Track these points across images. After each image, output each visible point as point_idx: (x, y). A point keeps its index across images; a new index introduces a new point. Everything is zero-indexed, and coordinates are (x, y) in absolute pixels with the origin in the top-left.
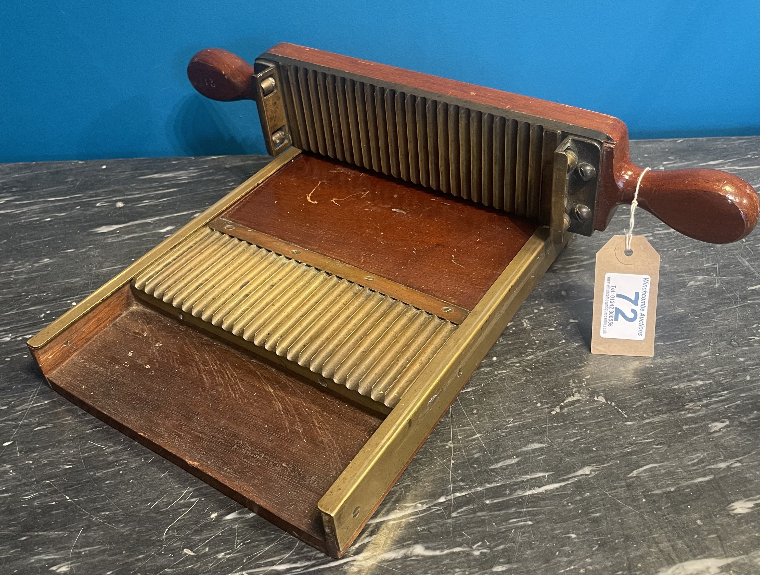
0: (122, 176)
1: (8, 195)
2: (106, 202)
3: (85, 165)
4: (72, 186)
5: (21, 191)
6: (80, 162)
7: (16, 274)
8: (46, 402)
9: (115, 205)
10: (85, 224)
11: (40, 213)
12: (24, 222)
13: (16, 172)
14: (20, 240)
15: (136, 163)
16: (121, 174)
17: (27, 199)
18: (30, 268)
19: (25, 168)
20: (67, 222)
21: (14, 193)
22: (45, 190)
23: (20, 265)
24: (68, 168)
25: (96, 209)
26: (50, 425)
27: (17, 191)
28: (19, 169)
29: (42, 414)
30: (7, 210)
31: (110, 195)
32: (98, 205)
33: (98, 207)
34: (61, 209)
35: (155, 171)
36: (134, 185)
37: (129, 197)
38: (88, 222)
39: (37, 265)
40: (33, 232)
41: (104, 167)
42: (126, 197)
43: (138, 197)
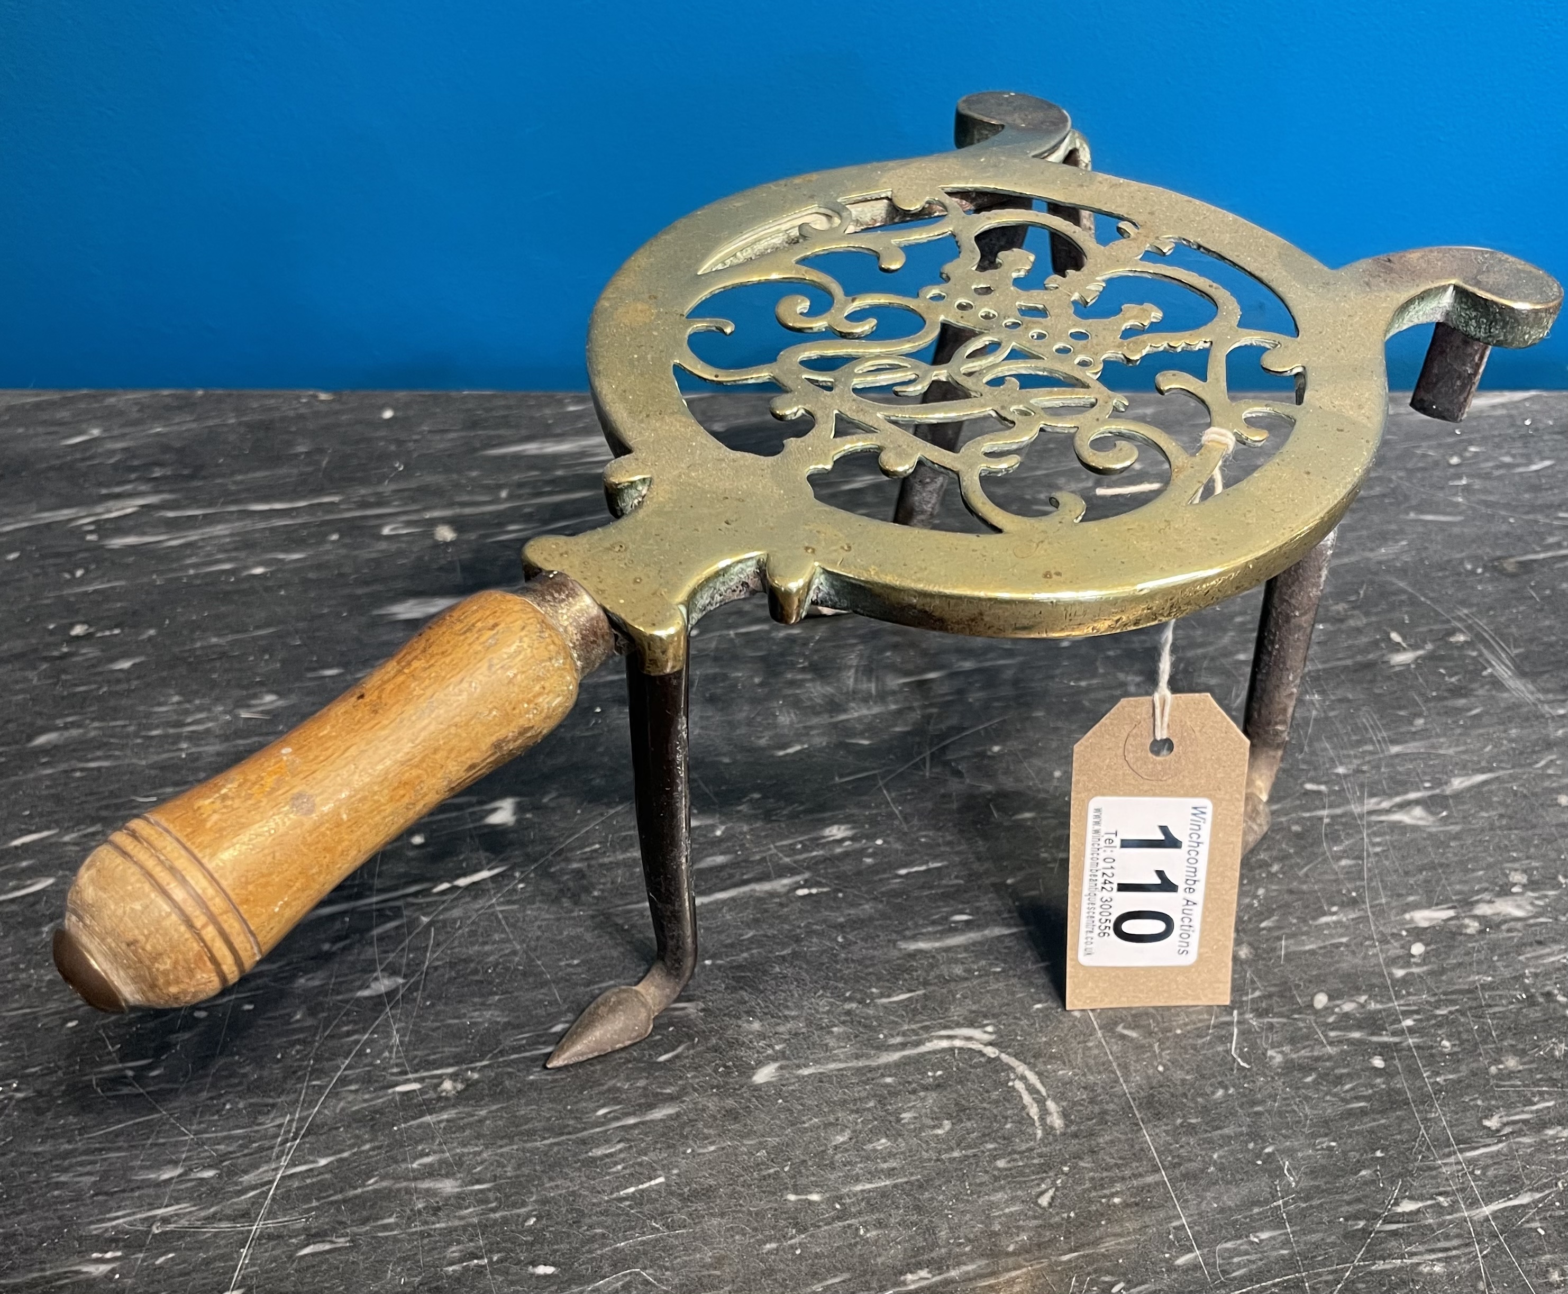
0: (440, 444)
1: (143, 488)
2: (408, 524)
3: (337, 407)
4: (310, 469)
5: (177, 478)
6: (323, 396)
7: (194, 738)
8: (323, 1162)
9: (432, 535)
10: (359, 591)
11: (236, 549)
12: (196, 576)
13: (157, 418)
14: (192, 631)
15: (470, 406)
16: (438, 437)
17: (194, 502)
18: (229, 722)
19: (180, 408)
20: (311, 580)
21: (158, 485)
22: (239, 478)
23: (200, 709)
24: (292, 413)
25: (383, 545)
26: (342, 1242)
27: (164, 478)
28: (164, 412)
29: (315, 1204)
30: (144, 534)
31: (414, 500)
32: (386, 531)
33: (388, 538)
34: (291, 539)
35: (524, 432)
36: (475, 473)
37: (467, 511)
38: (366, 583)
39: (245, 714)
40: (223, 609)
41: (388, 414)
42: (458, 510)
43: (490, 513)
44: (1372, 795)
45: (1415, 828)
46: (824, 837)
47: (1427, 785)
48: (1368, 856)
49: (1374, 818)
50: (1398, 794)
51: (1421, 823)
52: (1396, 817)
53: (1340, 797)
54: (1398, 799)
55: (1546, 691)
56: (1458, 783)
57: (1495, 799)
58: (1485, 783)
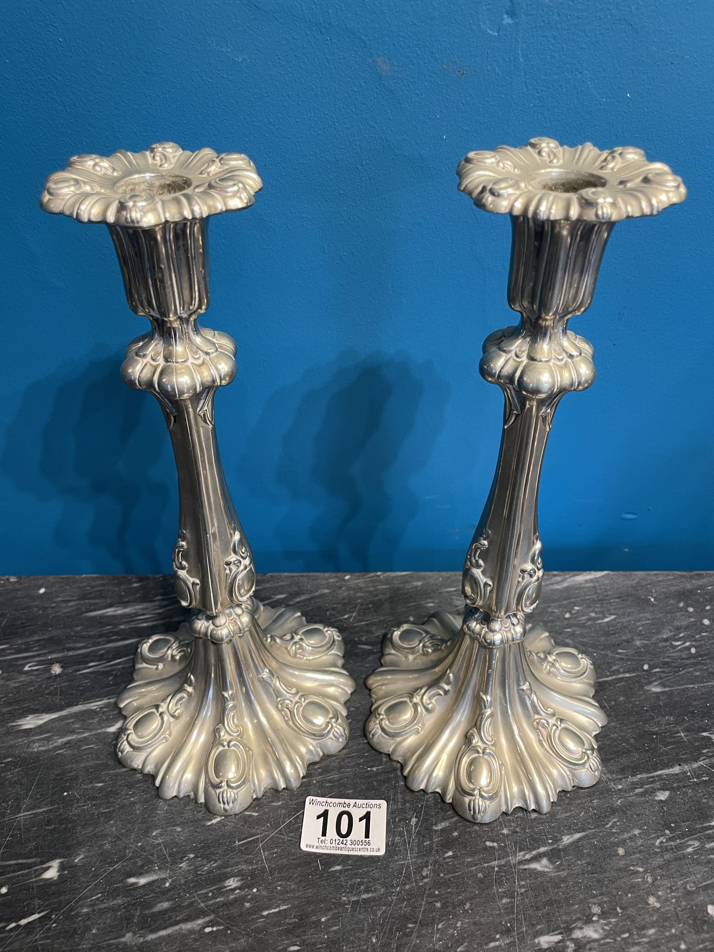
0: (65, 609)
2: (38, 663)
3: (17, 586)
6: (12, 579)
9: (50, 670)
10: (5, 710)
15: (84, 584)
16: (65, 605)
25: (22, 678)
31: (45, 648)
32: (26, 668)
33: (27, 672)
35: (109, 601)
36: (79, 628)
37: (71, 653)
38: (10, 704)
41: (42, 591)
42: (66, 653)
43: (82, 654)
44: (521, 850)
45: (542, 874)
46: (225, 887)
47: (550, 841)
48: (518, 894)
49: (522, 867)
50: (534, 849)
51: (546, 870)
52: (534, 866)
53: (504, 853)
54: (534, 852)
55: (612, 772)
56: (567, 840)
57: (585, 851)
58: (580, 839)
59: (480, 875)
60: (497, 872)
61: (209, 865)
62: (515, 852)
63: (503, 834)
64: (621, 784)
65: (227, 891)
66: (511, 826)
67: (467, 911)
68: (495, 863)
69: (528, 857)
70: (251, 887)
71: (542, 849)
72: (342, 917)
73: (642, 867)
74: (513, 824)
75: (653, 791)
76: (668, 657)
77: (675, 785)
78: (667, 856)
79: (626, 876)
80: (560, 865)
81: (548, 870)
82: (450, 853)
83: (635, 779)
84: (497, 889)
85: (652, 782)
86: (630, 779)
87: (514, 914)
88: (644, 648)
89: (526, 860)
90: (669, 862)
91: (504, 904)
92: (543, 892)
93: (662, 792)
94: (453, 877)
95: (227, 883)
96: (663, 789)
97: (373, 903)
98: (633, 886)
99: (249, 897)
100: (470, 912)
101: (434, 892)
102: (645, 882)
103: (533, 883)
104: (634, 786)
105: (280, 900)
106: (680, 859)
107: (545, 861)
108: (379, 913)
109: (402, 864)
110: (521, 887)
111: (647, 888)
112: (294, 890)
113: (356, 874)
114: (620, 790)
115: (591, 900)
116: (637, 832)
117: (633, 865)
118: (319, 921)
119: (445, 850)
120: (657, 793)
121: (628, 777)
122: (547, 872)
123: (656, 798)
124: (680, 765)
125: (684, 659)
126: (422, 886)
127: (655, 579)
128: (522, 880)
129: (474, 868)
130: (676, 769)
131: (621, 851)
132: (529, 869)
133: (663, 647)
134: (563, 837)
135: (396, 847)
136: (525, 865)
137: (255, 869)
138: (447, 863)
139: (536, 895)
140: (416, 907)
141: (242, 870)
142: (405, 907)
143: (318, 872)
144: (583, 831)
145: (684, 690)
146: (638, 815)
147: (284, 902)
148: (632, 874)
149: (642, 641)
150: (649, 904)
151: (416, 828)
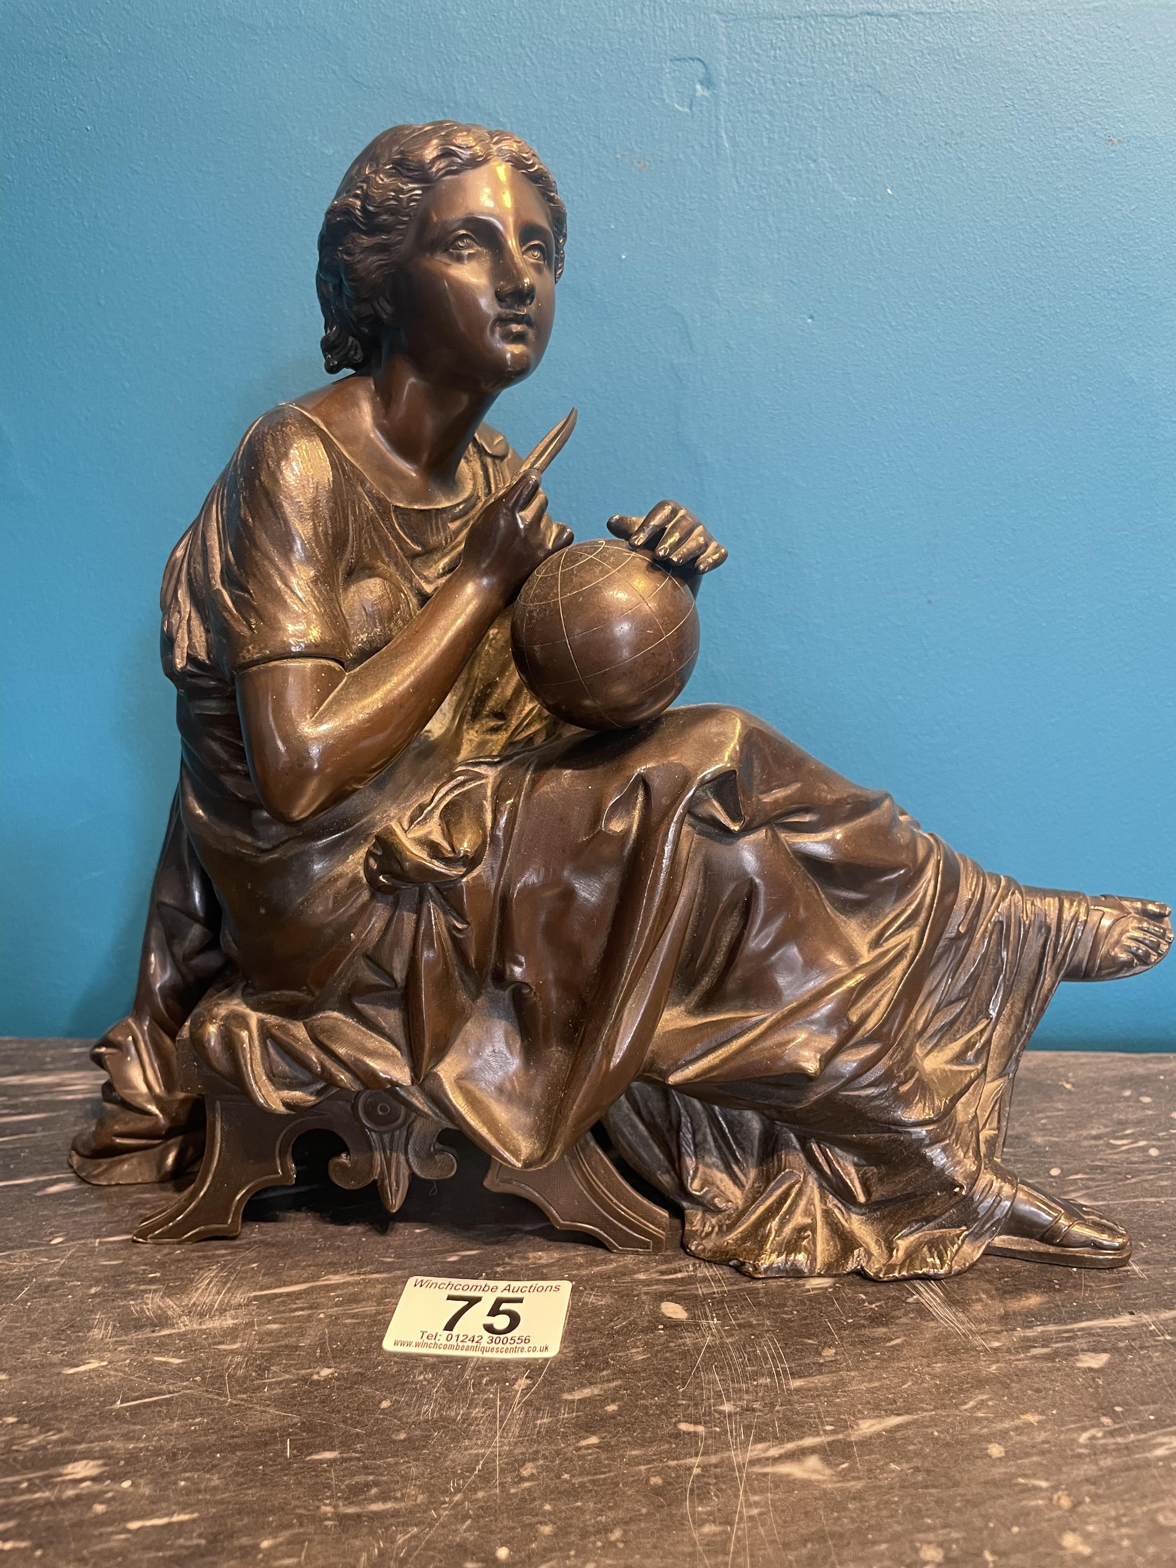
59: (656, 1480)
60: (697, 1476)
61: (41, 1437)
62: (744, 1445)
63: (721, 1413)
64: (998, 1340)
65: (63, 1482)
66: (741, 1399)
67: (613, 1544)
68: (697, 1461)
69: (774, 1452)
70: (117, 1478)
71: (808, 1442)
72: (310, 1541)
73: (1047, 1480)
74: (746, 1397)
75: (1072, 1353)
76: (1101, 1159)
77: (1121, 1345)
78: (1107, 1462)
79: (1008, 1495)
80: (849, 1469)
81: (820, 1477)
82: (594, 1440)
83: (1030, 1333)
84: (693, 1507)
85: (1068, 1339)
86: (1020, 1332)
87: (726, 1553)
88: (1050, 1147)
89: (767, 1459)
90: (1111, 1471)
91: (707, 1535)
92: (802, 1516)
93: (1093, 1354)
94: (593, 1482)
95: (70, 1468)
96: (1095, 1350)
97: (392, 1520)
98: (1025, 1513)
99: (110, 1495)
100: (621, 1545)
101: (542, 1505)
102: (1051, 1505)
103: (780, 1500)
104: (1027, 1344)
105: (178, 1503)
106: (1138, 1467)
107: (813, 1462)
108: (401, 1539)
109: (477, 1455)
110: (749, 1505)
111: (1059, 1518)
112: (215, 1488)
113: (365, 1467)
114: (996, 1350)
115: (921, 1536)
116: (1032, 1418)
117: (1025, 1476)
118: (256, 1547)
119: (583, 1434)
120: (1081, 1356)
121: (1015, 1330)
122: (818, 1481)
123: (1079, 1365)
124: (1132, 1313)
125: (1135, 1163)
126: (516, 1494)
127: (1072, 1061)
128: (755, 1493)
129: (643, 1468)
130: (1125, 1320)
131: (996, 1450)
132: (774, 1474)
133: (1091, 1146)
134: (860, 1422)
135: (470, 1425)
136: (766, 1466)
137: (141, 1449)
138: (582, 1457)
139: (785, 1522)
140: (492, 1532)
141: (112, 1448)
142: (468, 1530)
143: (281, 1460)
144: (907, 1413)
145: (1138, 1205)
146: (1038, 1391)
147: (184, 1507)
148: (1022, 1491)
149: (1047, 1138)
150: (1062, 1548)
151: (524, 1395)
